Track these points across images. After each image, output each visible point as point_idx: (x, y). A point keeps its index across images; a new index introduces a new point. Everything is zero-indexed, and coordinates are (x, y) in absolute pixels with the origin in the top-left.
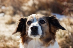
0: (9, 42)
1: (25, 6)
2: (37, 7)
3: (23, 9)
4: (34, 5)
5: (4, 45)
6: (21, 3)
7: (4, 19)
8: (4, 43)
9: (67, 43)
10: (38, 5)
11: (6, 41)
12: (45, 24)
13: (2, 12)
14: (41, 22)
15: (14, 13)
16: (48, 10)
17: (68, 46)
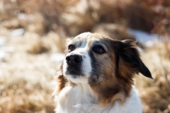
0: (36, 95)
1: (69, 13)
2: (95, 16)
3: (64, 19)
4: (90, 10)
5: (24, 100)
6: (62, 8)
7: (23, 43)
8: (24, 96)
9: (163, 97)
10: (99, 12)
11: (27, 92)
12: (105, 55)
13: (20, 27)
14: (96, 49)
15: (46, 30)
16: (120, 23)
17: (164, 104)
